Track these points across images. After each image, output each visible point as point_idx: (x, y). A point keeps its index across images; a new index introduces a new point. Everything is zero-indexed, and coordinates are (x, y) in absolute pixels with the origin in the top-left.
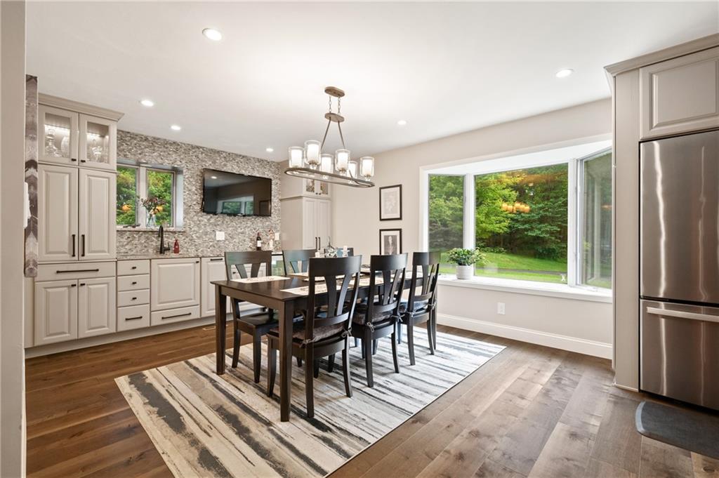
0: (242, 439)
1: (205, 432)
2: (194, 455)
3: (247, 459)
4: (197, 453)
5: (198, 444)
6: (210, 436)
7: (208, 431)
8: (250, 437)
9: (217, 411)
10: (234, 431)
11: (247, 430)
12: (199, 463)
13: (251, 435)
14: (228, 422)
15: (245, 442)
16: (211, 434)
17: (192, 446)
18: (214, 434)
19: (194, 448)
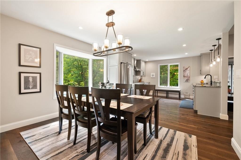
0: (172, 144)
1: (178, 154)
2: (188, 152)
3: (177, 140)
4: (187, 151)
5: (184, 153)
6: (179, 152)
7: (177, 154)
8: (170, 142)
9: (166, 157)
10: (171, 147)
11: (168, 144)
12: (189, 149)
13: (169, 143)
14: (168, 150)
15: (173, 143)
16: (178, 152)
17: (186, 154)
18: (177, 151)
19: (186, 153)
